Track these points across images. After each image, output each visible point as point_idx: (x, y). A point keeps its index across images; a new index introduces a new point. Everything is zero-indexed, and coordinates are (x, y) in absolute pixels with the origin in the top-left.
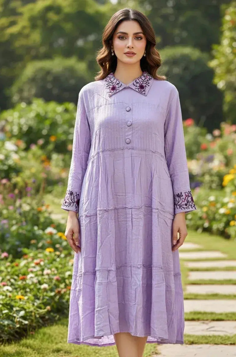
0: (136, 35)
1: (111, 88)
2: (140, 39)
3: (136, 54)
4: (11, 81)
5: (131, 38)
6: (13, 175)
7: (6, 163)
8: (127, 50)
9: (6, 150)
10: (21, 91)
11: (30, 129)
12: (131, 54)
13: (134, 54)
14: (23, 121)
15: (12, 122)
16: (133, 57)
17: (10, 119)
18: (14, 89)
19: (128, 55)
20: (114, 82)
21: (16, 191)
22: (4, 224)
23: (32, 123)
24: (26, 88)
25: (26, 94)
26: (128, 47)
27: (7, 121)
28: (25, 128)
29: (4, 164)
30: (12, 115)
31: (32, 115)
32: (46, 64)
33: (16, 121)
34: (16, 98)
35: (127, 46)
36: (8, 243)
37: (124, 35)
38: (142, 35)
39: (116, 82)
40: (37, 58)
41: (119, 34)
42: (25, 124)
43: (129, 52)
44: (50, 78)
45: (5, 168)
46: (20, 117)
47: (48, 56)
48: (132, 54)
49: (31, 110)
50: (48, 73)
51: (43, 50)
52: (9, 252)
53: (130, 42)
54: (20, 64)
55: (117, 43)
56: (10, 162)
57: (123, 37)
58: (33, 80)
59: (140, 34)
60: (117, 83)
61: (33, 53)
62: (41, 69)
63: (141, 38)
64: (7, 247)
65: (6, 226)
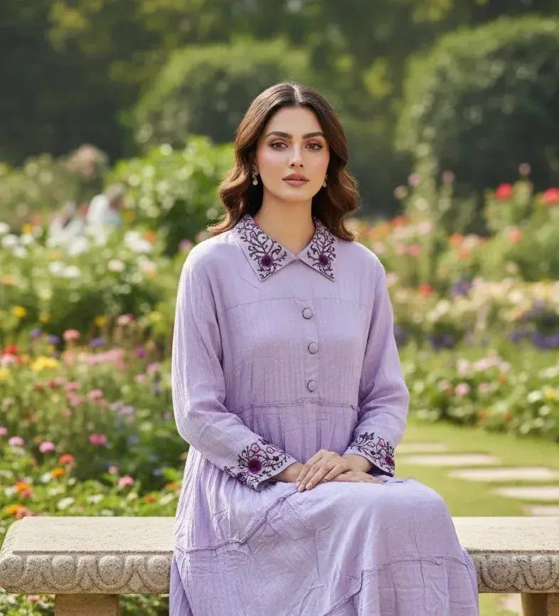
0: (307, 140)
1: (260, 259)
2: (316, 147)
3: (308, 181)
4: (133, 94)
5: (297, 146)
6: (144, 307)
7: (127, 280)
8: (289, 172)
9: (128, 249)
10: (156, 117)
11: (180, 204)
12: (297, 180)
13: (304, 180)
14: (163, 187)
15: (139, 188)
16: (304, 186)
17: (134, 180)
18: (141, 112)
19: (292, 182)
20: (267, 246)
21: (150, 345)
22: (126, 415)
23: (183, 192)
24: (169, 109)
25: (167, 125)
26: (293, 165)
27: (127, 185)
28: (168, 203)
29: (122, 283)
30: (137, 172)
31: (185, 173)
32: (215, 55)
33: (148, 187)
34: (144, 134)
35: (290, 163)
36: (133, 456)
37: (283, 138)
38: (321, 139)
39: (272, 247)
40: (192, 39)
41: (273, 136)
42: (169, 193)
43: (293, 175)
44: (223, 87)
45: (125, 290)
46: (158, 177)
47: (218, 36)
48: (301, 180)
49: (182, 164)
50: (220, 74)
51: (208, 20)
52: (134, 476)
53: (295, 154)
54: (154, 56)
55: (267, 156)
56: (137, 279)
57: (282, 142)
58: (184, 91)
59: (315, 138)
60: (273, 249)
61: (185, 26)
62: (204, 66)
63: (320, 147)
64: (131, 467)
65: (130, 420)
